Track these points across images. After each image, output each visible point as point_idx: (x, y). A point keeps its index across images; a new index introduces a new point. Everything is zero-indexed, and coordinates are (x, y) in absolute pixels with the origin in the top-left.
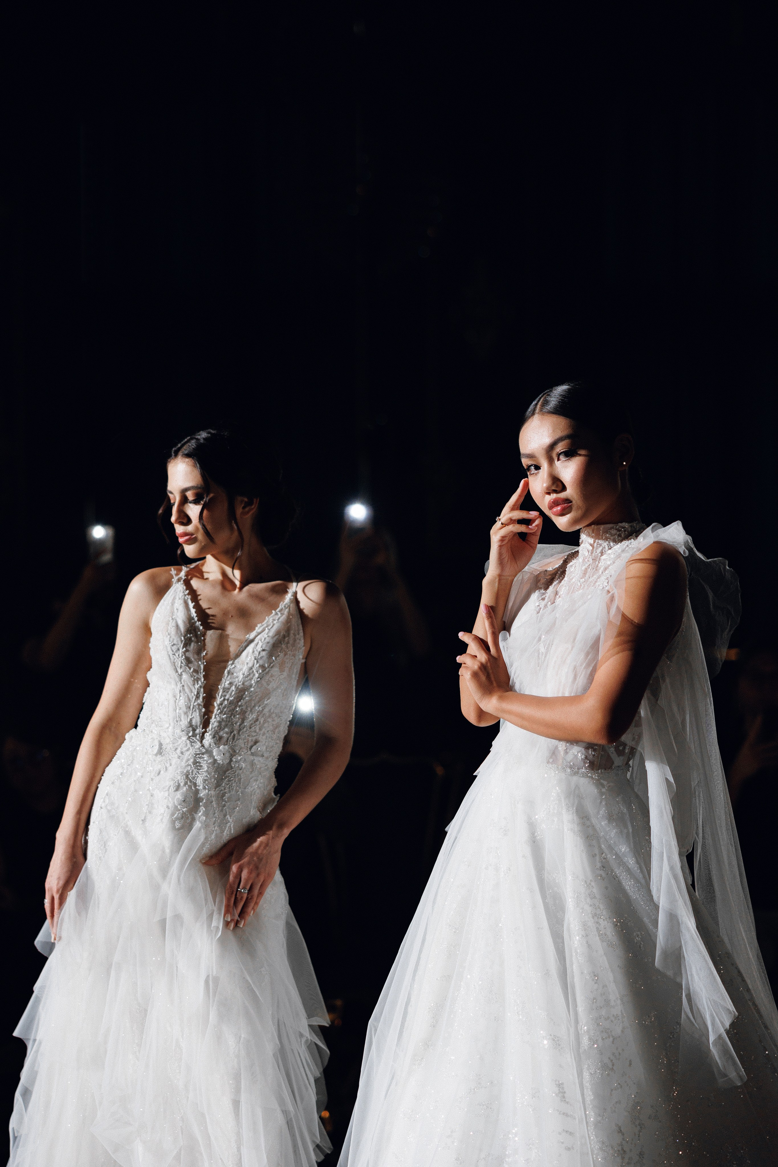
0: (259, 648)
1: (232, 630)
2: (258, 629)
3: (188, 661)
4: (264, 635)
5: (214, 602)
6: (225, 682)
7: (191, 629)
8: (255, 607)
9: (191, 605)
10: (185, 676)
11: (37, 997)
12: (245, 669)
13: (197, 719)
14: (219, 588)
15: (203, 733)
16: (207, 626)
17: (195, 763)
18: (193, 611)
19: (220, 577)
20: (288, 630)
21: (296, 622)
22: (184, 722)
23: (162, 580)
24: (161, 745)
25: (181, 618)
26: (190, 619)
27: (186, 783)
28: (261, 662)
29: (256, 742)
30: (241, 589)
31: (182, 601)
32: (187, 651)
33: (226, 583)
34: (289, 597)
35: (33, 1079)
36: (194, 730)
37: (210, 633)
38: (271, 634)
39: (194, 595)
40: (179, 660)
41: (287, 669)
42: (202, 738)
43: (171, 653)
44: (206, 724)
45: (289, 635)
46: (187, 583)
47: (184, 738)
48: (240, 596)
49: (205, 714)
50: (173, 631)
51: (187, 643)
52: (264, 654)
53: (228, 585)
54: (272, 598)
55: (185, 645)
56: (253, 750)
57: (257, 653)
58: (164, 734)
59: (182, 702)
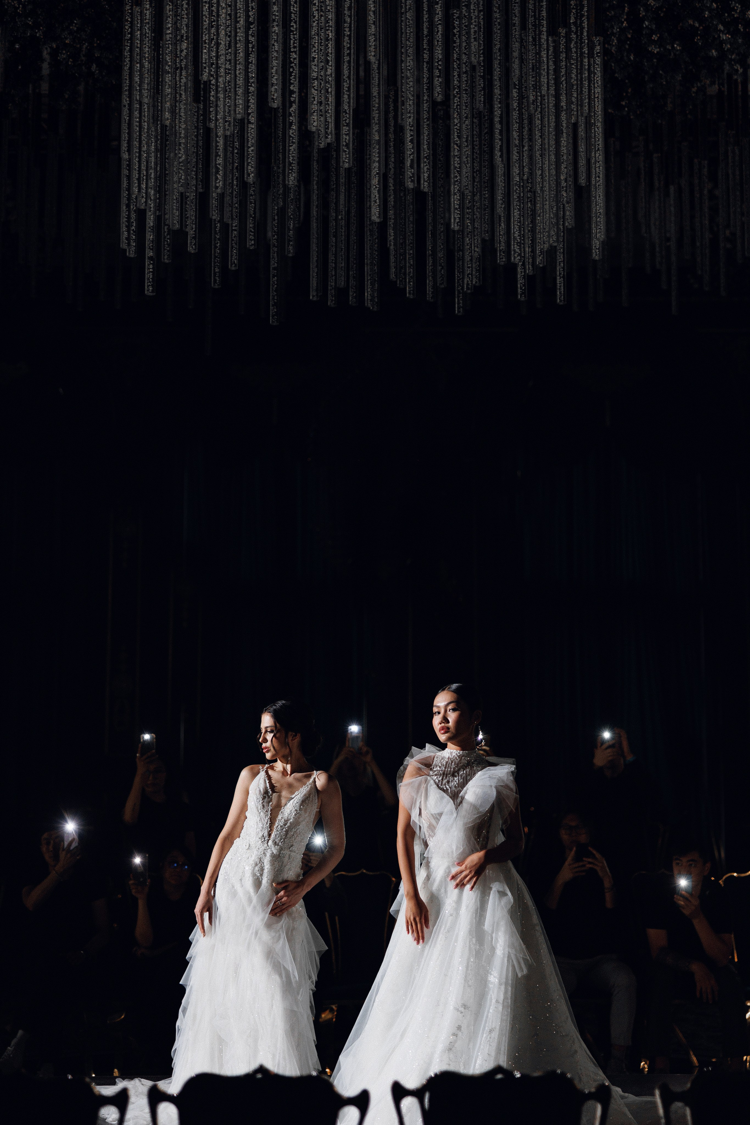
0: (295, 802)
1: (284, 793)
2: (296, 793)
3: (263, 806)
4: (299, 796)
5: (278, 781)
6: (280, 817)
7: (266, 792)
8: (296, 784)
9: (267, 781)
10: (262, 814)
11: (191, 965)
12: (289, 811)
13: (266, 834)
14: (281, 774)
15: (268, 840)
16: (273, 791)
17: (264, 853)
18: (268, 784)
19: (282, 769)
20: (310, 795)
21: (313, 791)
22: (260, 835)
23: (256, 770)
24: (250, 845)
25: (262, 787)
26: (266, 788)
27: (260, 863)
28: (296, 808)
29: (292, 846)
30: (291, 775)
31: (263, 780)
32: (263, 802)
33: (284, 773)
34: (312, 780)
35: (188, 1003)
36: (264, 839)
37: (274, 794)
38: (301, 796)
39: (269, 777)
40: (260, 806)
41: (308, 813)
42: (268, 842)
43: (256, 802)
44: (270, 835)
45: (310, 797)
46: (267, 772)
47: (260, 842)
48: (290, 779)
49: (270, 831)
50: (258, 792)
51: (264, 798)
52: (297, 804)
53: (285, 773)
54: (304, 780)
55: (263, 799)
56: (291, 849)
57: (294, 804)
58: (251, 840)
59: (260, 825)
